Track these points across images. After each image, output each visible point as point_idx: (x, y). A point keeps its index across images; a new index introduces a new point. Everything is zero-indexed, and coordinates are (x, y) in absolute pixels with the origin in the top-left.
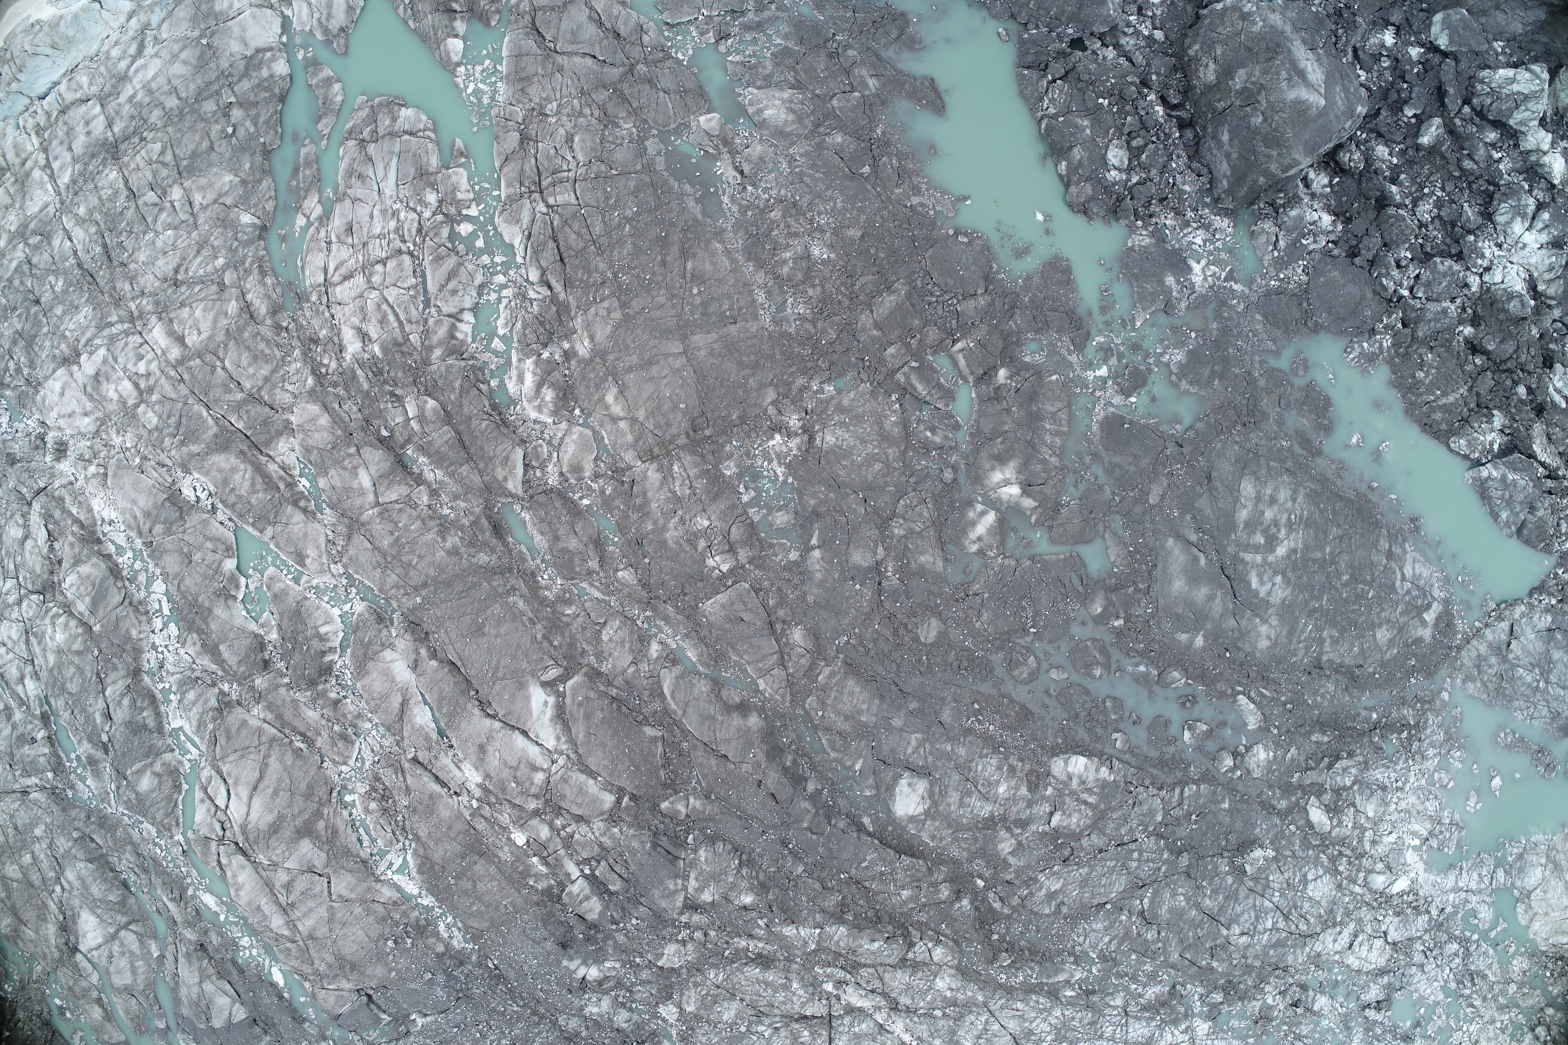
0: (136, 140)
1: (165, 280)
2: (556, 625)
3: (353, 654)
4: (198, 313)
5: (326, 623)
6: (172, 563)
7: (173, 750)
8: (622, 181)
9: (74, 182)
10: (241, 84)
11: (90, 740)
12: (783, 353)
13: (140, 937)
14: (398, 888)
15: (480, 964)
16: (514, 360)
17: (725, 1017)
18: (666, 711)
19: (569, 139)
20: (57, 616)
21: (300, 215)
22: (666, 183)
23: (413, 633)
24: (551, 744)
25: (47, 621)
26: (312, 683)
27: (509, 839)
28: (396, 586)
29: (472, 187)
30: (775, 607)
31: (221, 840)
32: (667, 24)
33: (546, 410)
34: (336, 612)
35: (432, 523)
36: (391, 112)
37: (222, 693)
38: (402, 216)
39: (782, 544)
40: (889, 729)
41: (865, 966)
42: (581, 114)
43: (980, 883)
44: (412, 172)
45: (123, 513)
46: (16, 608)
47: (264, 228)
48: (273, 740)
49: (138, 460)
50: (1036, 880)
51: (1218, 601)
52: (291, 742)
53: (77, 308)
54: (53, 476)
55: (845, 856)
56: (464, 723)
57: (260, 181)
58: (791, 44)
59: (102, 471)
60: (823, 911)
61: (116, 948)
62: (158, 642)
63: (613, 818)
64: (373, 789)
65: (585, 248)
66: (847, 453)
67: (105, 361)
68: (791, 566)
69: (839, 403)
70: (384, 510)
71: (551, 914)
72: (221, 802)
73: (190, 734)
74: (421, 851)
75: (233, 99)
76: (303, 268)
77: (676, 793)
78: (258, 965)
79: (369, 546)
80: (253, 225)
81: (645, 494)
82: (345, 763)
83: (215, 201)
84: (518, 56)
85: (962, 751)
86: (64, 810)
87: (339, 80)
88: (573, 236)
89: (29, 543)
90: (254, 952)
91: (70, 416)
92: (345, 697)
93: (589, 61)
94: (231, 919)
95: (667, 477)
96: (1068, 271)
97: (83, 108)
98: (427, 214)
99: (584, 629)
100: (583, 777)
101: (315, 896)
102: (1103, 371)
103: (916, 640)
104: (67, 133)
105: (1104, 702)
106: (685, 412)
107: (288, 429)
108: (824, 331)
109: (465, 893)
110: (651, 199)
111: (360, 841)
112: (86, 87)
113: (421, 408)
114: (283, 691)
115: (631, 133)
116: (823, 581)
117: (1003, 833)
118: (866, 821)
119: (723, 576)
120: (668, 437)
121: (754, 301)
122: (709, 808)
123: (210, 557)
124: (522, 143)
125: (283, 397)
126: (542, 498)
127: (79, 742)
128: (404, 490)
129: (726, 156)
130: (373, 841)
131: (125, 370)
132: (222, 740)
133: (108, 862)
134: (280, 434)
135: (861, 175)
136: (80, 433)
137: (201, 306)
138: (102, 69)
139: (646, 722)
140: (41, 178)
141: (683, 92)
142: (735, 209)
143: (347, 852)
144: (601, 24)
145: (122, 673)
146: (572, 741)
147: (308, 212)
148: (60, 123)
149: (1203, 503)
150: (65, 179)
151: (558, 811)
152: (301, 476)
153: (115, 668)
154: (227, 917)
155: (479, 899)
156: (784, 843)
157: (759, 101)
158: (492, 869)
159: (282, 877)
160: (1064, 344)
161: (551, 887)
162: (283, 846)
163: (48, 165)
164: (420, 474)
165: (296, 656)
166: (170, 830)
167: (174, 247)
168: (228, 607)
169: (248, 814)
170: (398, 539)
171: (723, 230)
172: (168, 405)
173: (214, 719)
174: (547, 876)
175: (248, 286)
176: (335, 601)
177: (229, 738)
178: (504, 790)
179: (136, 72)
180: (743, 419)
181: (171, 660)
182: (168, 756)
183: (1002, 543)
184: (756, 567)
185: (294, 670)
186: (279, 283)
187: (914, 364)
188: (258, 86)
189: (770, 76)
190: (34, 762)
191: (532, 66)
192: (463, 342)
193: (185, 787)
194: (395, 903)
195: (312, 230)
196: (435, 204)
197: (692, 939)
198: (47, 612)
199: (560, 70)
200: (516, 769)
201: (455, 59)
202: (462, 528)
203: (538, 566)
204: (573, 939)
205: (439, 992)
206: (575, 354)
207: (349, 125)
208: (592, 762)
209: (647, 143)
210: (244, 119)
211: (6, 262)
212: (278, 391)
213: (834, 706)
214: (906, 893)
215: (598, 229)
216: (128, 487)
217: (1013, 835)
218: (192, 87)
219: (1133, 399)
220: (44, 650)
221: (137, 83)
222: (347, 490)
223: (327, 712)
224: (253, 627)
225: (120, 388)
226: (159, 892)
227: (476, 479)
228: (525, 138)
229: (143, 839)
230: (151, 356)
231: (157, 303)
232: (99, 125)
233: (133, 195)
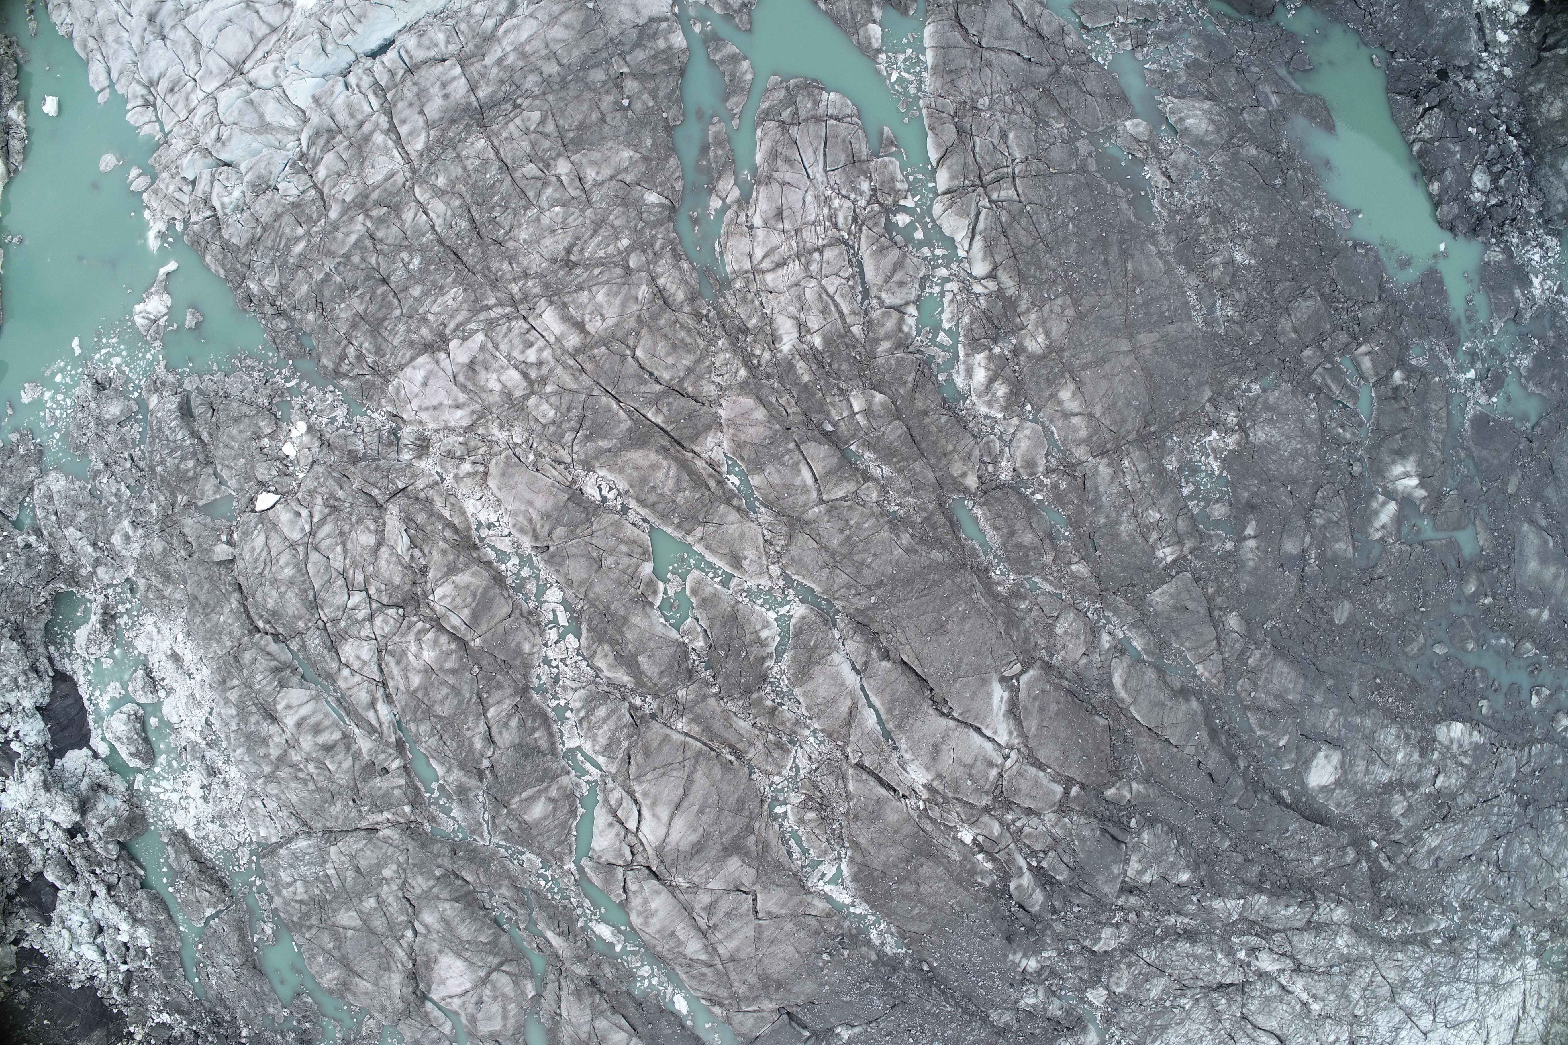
0: (509, 107)
1: (554, 261)
2: (1012, 620)
3: (794, 659)
4: (600, 297)
5: (764, 627)
6: (577, 569)
7: (568, 773)
8: (1060, 180)
9: (429, 148)
10: (635, 54)
11: (462, 767)
12: (1214, 353)
13: (515, 978)
14: (828, 898)
15: (913, 969)
16: (961, 354)
17: (1153, 994)
18: (1113, 701)
19: (1004, 135)
20: (425, 631)
21: (714, 197)
22: (1099, 184)
23: (863, 634)
24: (1002, 739)
25: (411, 637)
26: (747, 692)
27: (955, 838)
28: (847, 587)
29: (906, 177)
30: (1213, 595)
31: (629, 866)
32: (1084, 27)
33: (996, 406)
34: (772, 615)
35: (882, 521)
36: (810, 94)
37: (632, 707)
38: (836, 203)
39: (1219, 535)
40: (1311, 705)
41: (1277, 931)
42: (1013, 111)
43: (1374, 845)
44: (843, 158)
45: (515, 514)
46: (367, 624)
47: (673, 208)
48: (699, 754)
49: (531, 457)
50: (1420, 838)
51: (1562, 578)
52: (718, 755)
53: (441, 288)
54: (414, 475)
55: (1269, 828)
56: (919, 723)
57: (666, 159)
58: (1200, 57)
59: (482, 469)
60: (1243, 882)
61: (487, 992)
62: (551, 655)
63: (1063, 808)
64: (809, 798)
65: (1034, 245)
66: (1276, 449)
67: (482, 348)
68: (1227, 556)
69: (1265, 402)
70: (833, 508)
71: (996, 910)
72: (632, 825)
73: (590, 753)
74: (859, 858)
75: (625, 70)
76: (721, 253)
77: (1120, 779)
78: (657, 995)
79: (815, 545)
80: (661, 205)
81: (1097, 488)
82: (778, 774)
83: (612, 178)
84: (944, 48)
85: (1368, 723)
86: (423, 846)
87: (745, 58)
88: (1023, 232)
89: (384, 552)
90: (655, 981)
91: (435, 408)
92: (781, 704)
93: (1016, 59)
94: (630, 948)
95: (1118, 471)
96: (1441, 282)
97: (439, 69)
98: (862, 203)
99: (1036, 623)
100: (1034, 770)
101: (741, 915)
102: (1471, 374)
103: (1331, 621)
104: (418, 95)
105: (1474, 672)
106: (1138, 409)
107: (716, 424)
108: (1251, 333)
109: (907, 897)
110: (1088, 199)
111: (790, 854)
112: (442, 45)
113: (869, 402)
114: (712, 701)
115: (1062, 134)
116: (1255, 569)
117: (1397, 797)
118: (1285, 793)
119: (1168, 567)
120: (1124, 433)
121: (1187, 303)
122: (1151, 791)
123: (625, 561)
124: (959, 136)
125: (709, 390)
126: (998, 494)
127: (449, 770)
128: (851, 487)
129: (1154, 161)
130: (805, 852)
131: (509, 357)
132: (638, 758)
133: (476, 900)
134: (707, 428)
135: (1274, 186)
136: (446, 428)
137: (604, 290)
138: (463, 26)
139: (1094, 711)
140: (385, 142)
141: (1109, 97)
142: (1164, 212)
143: (779, 866)
144: (1024, 23)
145: (509, 691)
146: (1023, 735)
147: (724, 195)
148: (408, 83)
149: (1550, 492)
150: (418, 145)
151: (1008, 805)
152: (729, 473)
153: (500, 686)
154: (624, 947)
155: (921, 902)
156: (1214, 820)
157: (1180, 110)
158: (940, 870)
159: (705, 899)
160: (1441, 349)
161: (994, 883)
162: (708, 866)
163: (393, 129)
164: (865, 470)
165: (730, 665)
166: (561, 859)
167: (564, 225)
168: (647, 615)
169: (667, 835)
170: (849, 537)
171: (1155, 233)
172: (567, 398)
173: (630, 737)
174: (990, 872)
175: (659, 270)
176: (772, 604)
177: (647, 755)
178: (956, 789)
179: (506, 32)
180: (1183, 417)
181: (570, 674)
182: (565, 780)
183: (1399, 530)
184: (1197, 557)
185: (727, 677)
186: (694, 268)
187: (1328, 366)
188: (654, 57)
189: (1186, 84)
190: (387, 795)
191: (961, 59)
192: (908, 335)
193: (581, 811)
194: (828, 915)
195: (729, 213)
196: (869, 193)
197: (1126, 921)
198: (409, 628)
199: (989, 65)
200: (971, 766)
201: (876, 45)
202: (913, 526)
203: (990, 562)
204: (1015, 933)
205: (876, 1001)
206: (1024, 350)
207: (765, 106)
208: (1042, 755)
209: (1078, 144)
210: (640, 92)
211: (340, 236)
212: (704, 382)
213: (1265, 687)
214: (1317, 859)
215: (1044, 227)
216: (521, 487)
217: (1406, 798)
218: (576, 53)
219: (1494, 400)
220: (405, 670)
221: (507, 43)
222: (788, 487)
223: (762, 721)
224: (674, 634)
225: (503, 378)
226: (541, 926)
227: (931, 476)
228: (961, 131)
229: (524, 871)
230: (541, 343)
231: (546, 286)
232: (460, 88)
233: (505, 166)
